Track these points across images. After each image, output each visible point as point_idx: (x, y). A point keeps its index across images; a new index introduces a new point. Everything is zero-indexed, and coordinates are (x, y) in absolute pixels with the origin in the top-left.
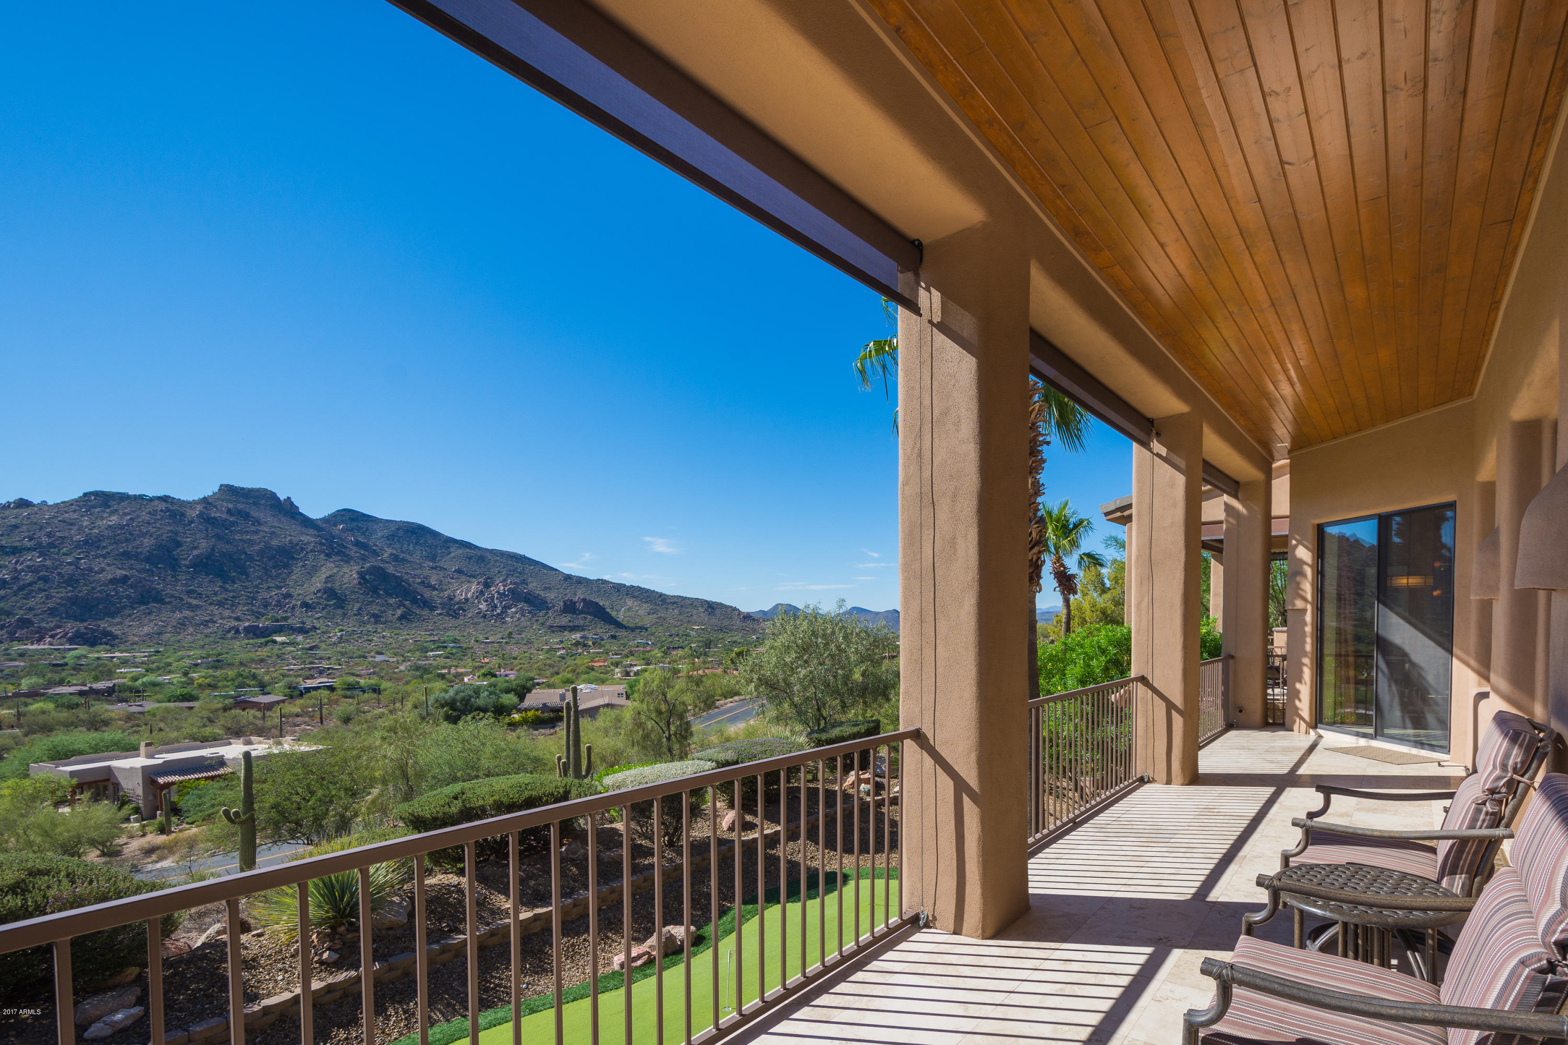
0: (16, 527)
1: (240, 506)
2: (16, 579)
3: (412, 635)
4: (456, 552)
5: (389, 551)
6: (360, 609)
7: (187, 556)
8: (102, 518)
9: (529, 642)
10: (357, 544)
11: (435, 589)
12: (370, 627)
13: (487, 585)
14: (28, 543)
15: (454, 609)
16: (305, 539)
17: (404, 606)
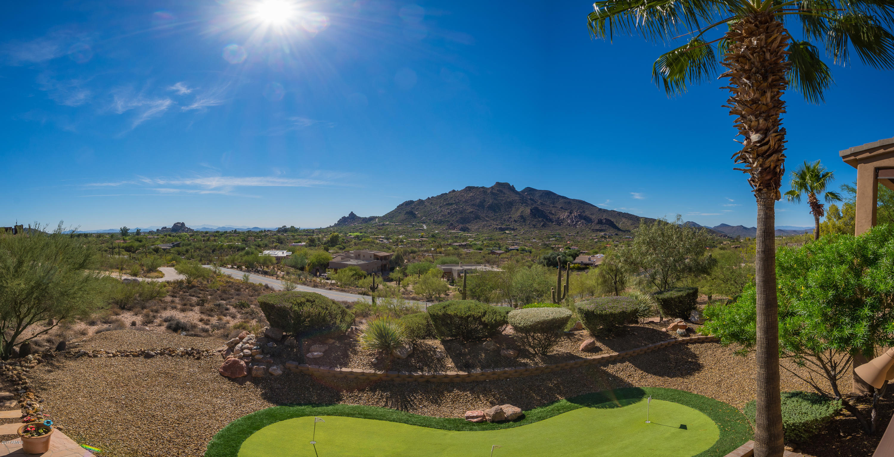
0: (452, 197)
1: (501, 189)
2: (451, 212)
3: (546, 232)
4: (561, 200)
5: (540, 201)
6: (530, 223)
7: (487, 205)
8: (469, 194)
9: (585, 236)
10: (531, 199)
11: (554, 215)
12: (532, 229)
13: (571, 213)
14: (454, 202)
15: (559, 222)
16: (516, 198)
17: (544, 221)
